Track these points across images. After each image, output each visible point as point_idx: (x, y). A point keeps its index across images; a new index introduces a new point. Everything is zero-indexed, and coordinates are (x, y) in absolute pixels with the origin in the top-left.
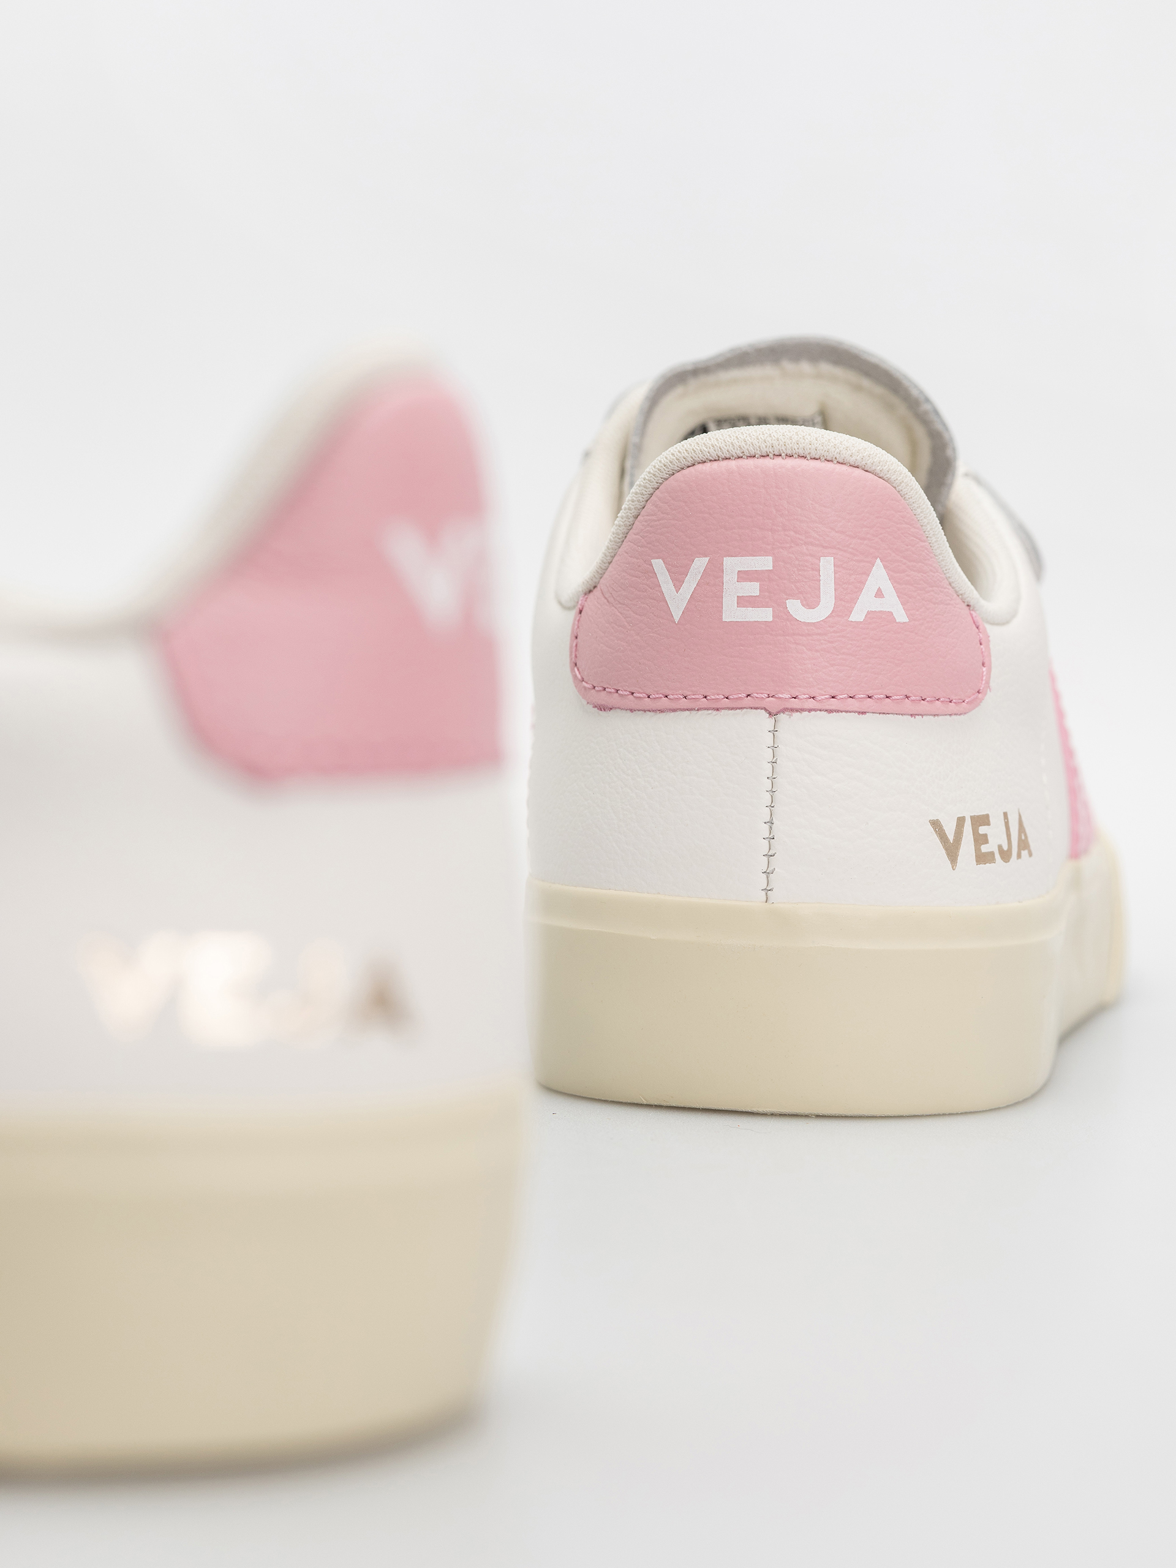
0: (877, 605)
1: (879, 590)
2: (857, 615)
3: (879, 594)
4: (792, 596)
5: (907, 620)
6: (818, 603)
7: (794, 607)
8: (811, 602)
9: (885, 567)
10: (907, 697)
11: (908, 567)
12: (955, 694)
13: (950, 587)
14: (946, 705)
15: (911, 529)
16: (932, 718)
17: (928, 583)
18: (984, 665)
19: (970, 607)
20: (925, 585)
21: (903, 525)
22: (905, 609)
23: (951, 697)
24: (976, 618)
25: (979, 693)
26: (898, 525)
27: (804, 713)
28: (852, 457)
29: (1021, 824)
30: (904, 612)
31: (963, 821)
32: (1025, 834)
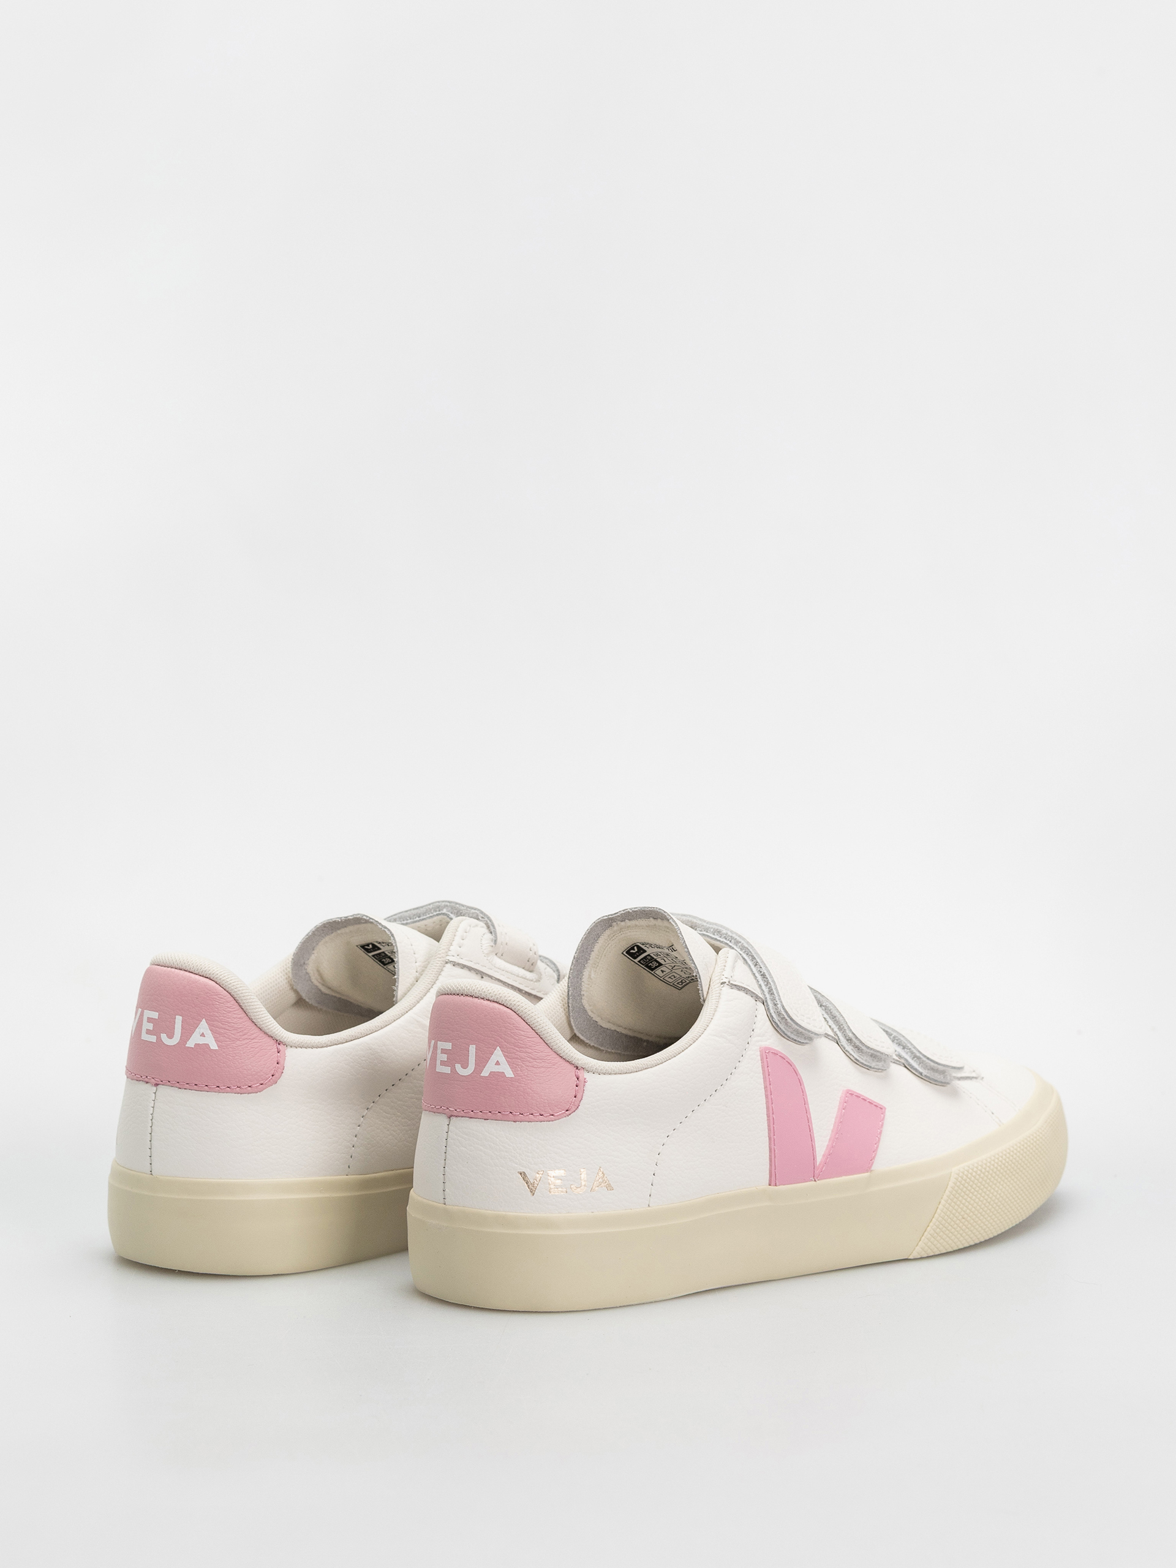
0: (497, 1069)
1: (498, 1061)
2: (485, 1073)
3: (498, 1063)
5: (513, 1076)
6: (467, 1066)
7: (458, 1067)
8: (465, 1066)
9: (502, 1050)
10: (511, 1113)
11: (517, 1050)
12: (545, 1112)
13: (559, 1059)
14: (538, 1117)
15: (522, 1033)
16: (527, 1123)
17: (532, 1058)
18: (575, 1097)
19: (577, 1068)
20: (529, 1059)
21: (516, 1031)
22: (512, 1071)
23: (543, 1113)
24: (580, 1073)
25: (567, 1111)
26: (512, 1031)
27: (459, 1118)
28: (492, 997)
29: (601, 1174)
30: (511, 1072)
31: (542, 1172)
32: (606, 1179)
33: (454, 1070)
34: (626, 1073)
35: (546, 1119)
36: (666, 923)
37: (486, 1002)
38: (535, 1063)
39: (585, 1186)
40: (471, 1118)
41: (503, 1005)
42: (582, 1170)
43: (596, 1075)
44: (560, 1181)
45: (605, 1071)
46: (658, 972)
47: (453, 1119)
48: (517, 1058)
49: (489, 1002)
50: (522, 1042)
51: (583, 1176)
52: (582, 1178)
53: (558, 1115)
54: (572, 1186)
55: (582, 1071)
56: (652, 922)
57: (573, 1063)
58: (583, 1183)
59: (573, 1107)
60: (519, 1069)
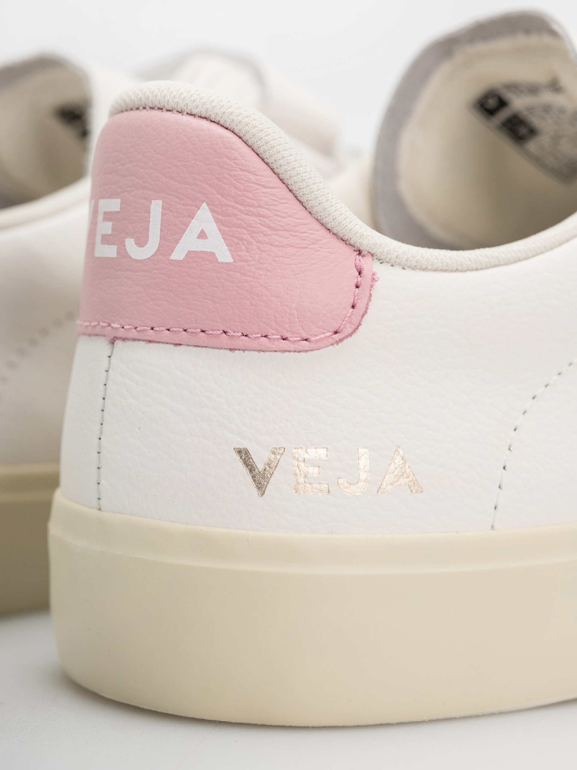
0: (200, 246)
1: (202, 232)
2: (178, 255)
3: (202, 235)
4: (130, 236)
5: (231, 260)
6: (147, 241)
7: (130, 243)
8: (141, 242)
9: (212, 211)
10: (225, 332)
11: (242, 212)
12: (292, 332)
13: (323, 232)
14: (276, 343)
15: (252, 177)
16: (256, 353)
17: (269, 227)
18: (353, 307)
19: (360, 253)
20: (264, 229)
21: (241, 173)
22: (230, 251)
23: (286, 335)
24: (366, 263)
25: (336, 333)
26: (232, 173)
27: (129, 343)
28: (197, 107)
29: (398, 460)
30: (228, 253)
31: (281, 451)
32: (408, 470)
33: (122, 252)
34: (457, 270)
35: (292, 347)
36: (547, 39)
37: (185, 118)
38: (277, 238)
39: (366, 481)
40: (150, 342)
41: (218, 124)
42: (361, 450)
43: (397, 270)
44: (316, 470)
45: (414, 264)
46: (532, 146)
47: (119, 344)
48: (240, 227)
49: (192, 117)
50: (251, 195)
51: (364, 462)
52: (361, 467)
53: (317, 341)
54: (341, 481)
55: (368, 259)
56: (522, 40)
57: (352, 242)
58: (363, 476)
59: (348, 326)
60: (244, 248)
